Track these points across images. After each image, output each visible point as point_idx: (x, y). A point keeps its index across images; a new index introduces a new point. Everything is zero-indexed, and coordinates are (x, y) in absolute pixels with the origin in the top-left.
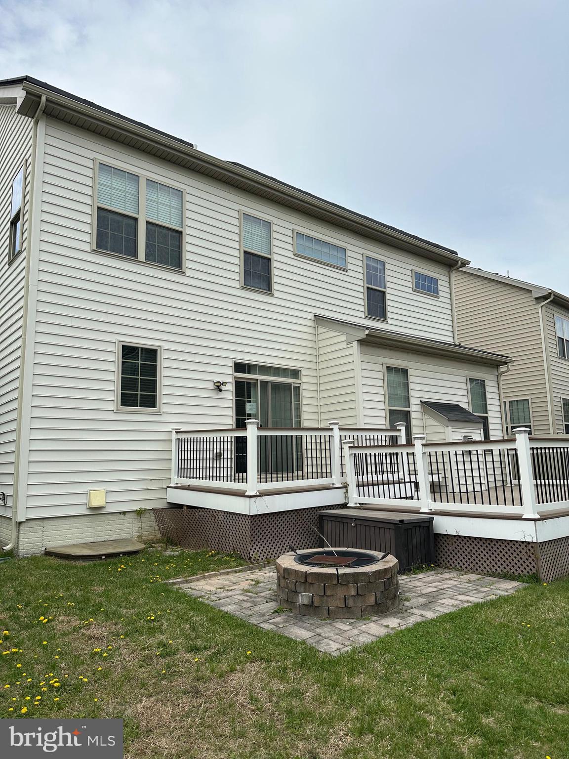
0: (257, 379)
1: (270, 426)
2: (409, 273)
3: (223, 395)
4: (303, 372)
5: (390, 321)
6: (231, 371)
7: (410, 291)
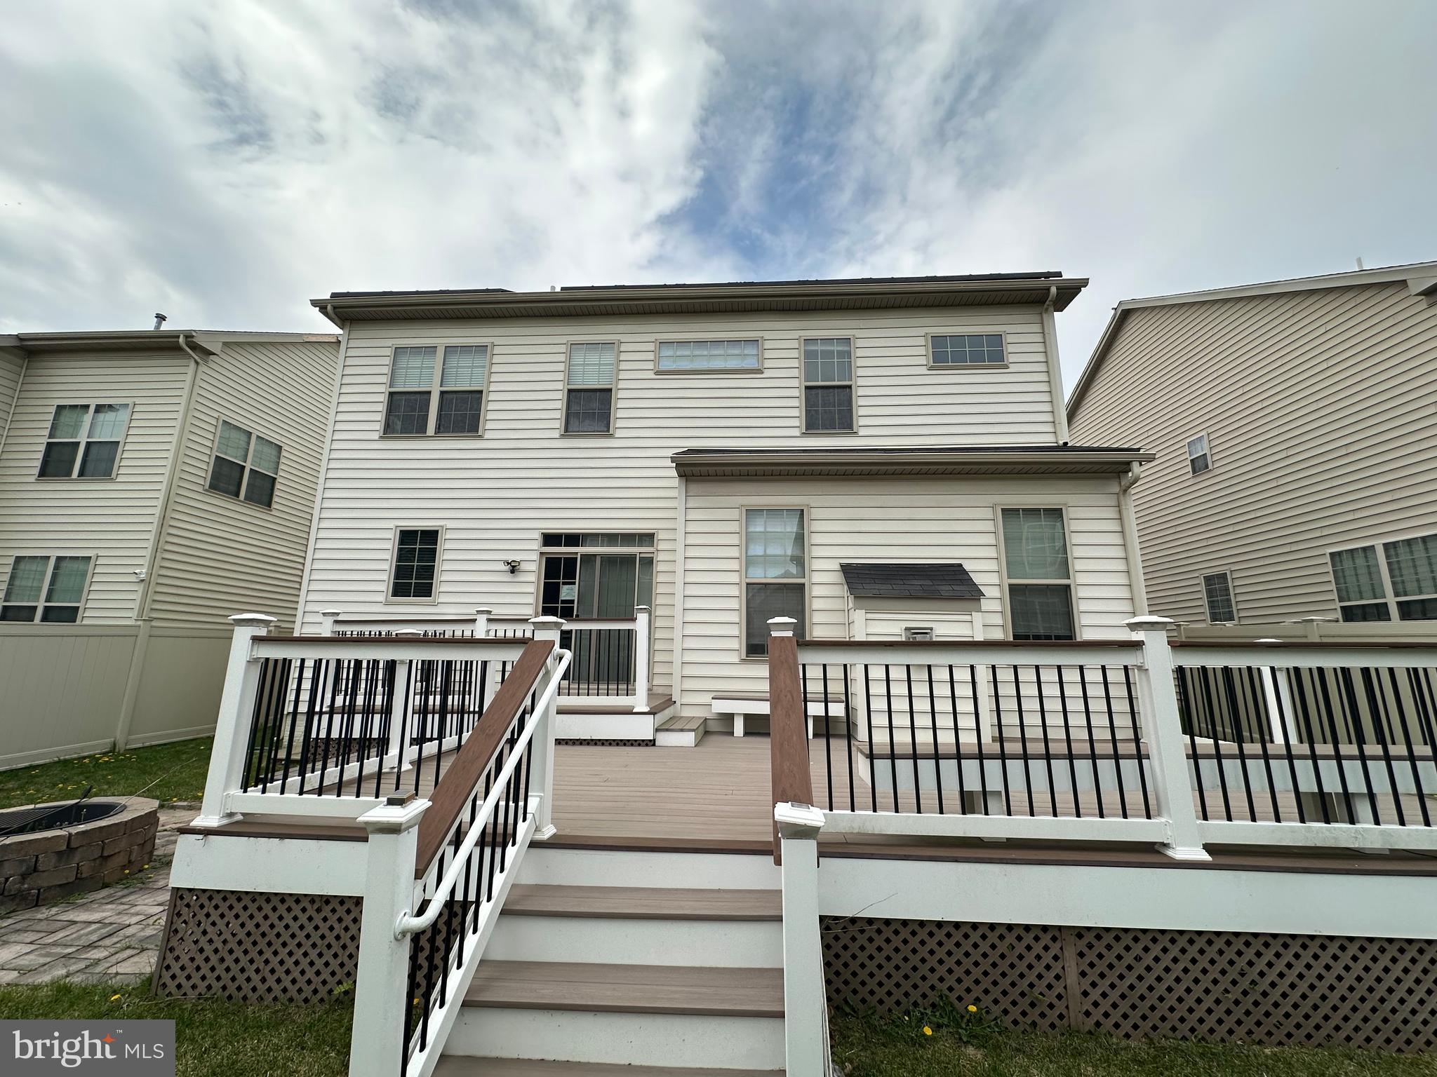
0: (577, 553)
1: (595, 616)
2: (922, 341)
3: (522, 578)
4: (661, 535)
5: (862, 432)
6: (536, 545)
7: (924, 370)
